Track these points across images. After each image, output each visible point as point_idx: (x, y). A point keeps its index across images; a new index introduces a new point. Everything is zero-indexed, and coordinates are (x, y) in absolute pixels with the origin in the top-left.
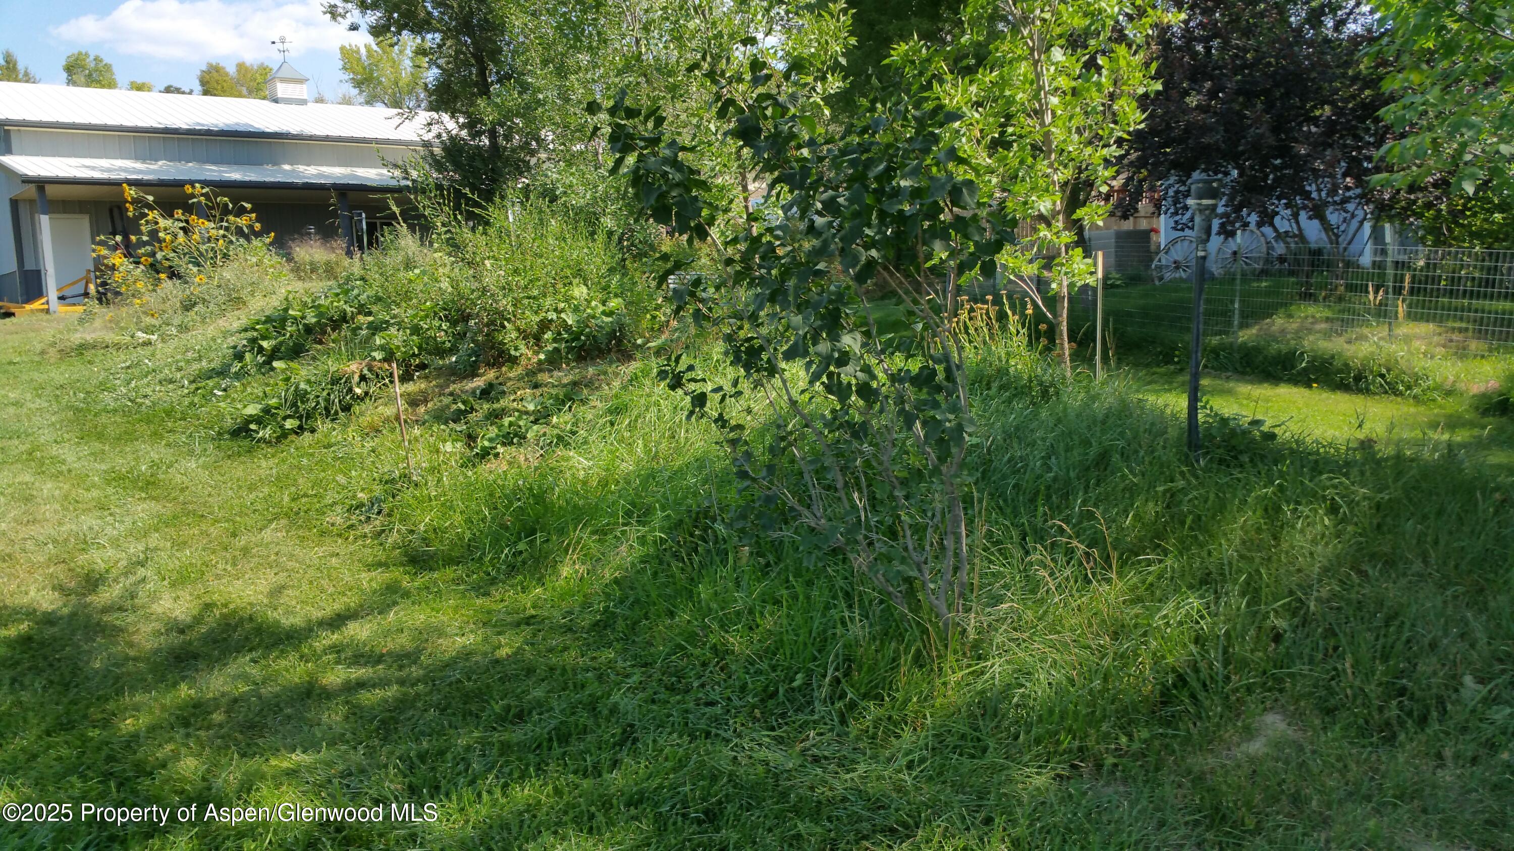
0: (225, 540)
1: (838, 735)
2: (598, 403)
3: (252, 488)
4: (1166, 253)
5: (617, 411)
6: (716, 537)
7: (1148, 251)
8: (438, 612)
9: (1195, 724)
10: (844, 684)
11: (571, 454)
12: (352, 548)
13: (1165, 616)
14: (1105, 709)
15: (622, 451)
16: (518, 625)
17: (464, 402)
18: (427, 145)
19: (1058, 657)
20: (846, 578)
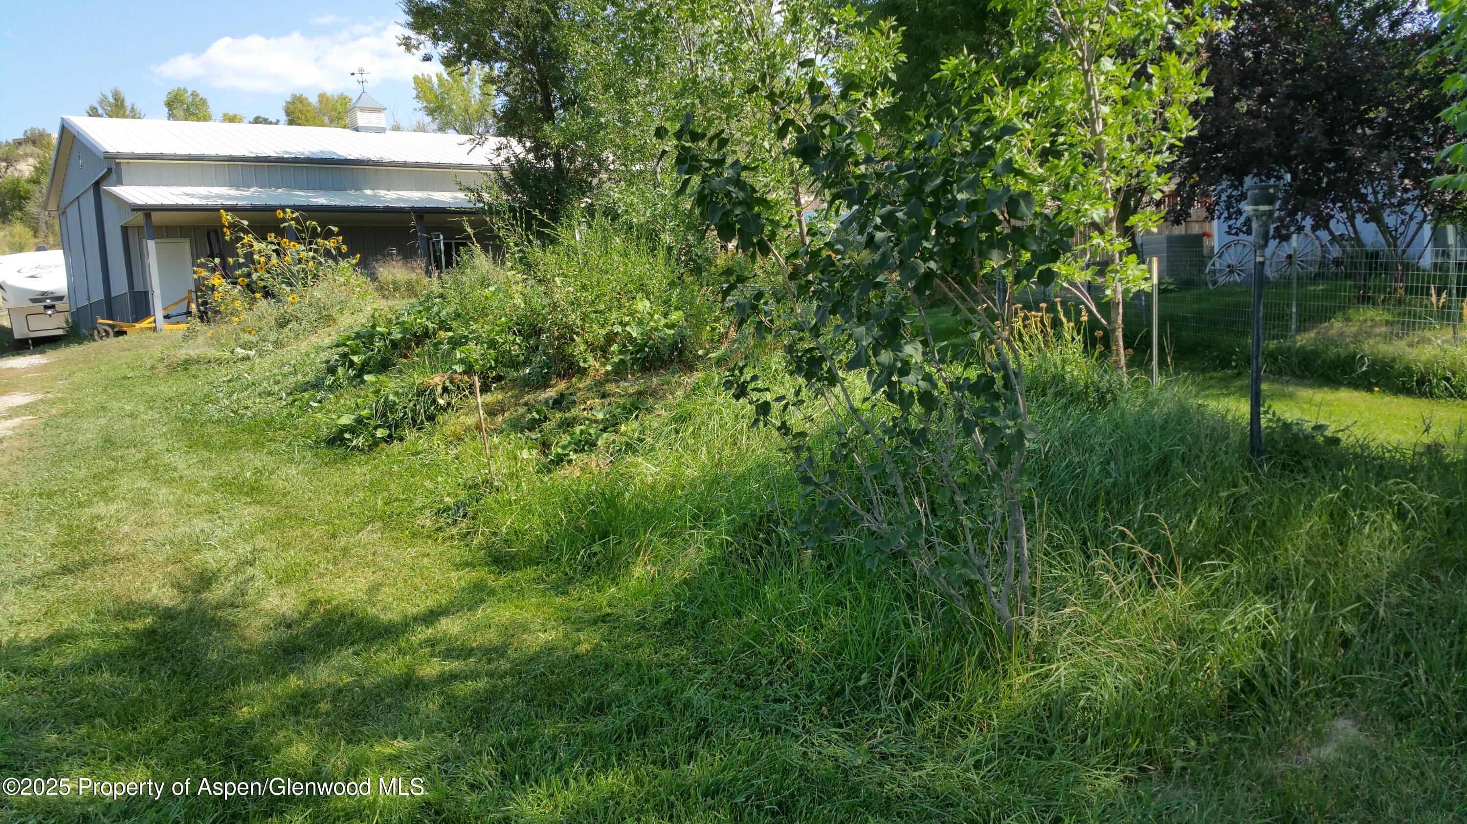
0: (326, 541)
1: (904, 734)
2: (663, 412)
3: (348, 493)
4: (1220, 257)
5: (682, 419)
6: (780, 540)
7: (1203, 256)
8: (521, 609)
9: (1264, 730)
10: (908, 683)
11: (640, 460)
12: (441, 549)
13: (1231, 622)
14: (1172, 714)
15: (687, 457)
16: (595, 622)
17: (538, 412)
18: (497, 168)
19: (1124, 661)
20: (907, 581)
